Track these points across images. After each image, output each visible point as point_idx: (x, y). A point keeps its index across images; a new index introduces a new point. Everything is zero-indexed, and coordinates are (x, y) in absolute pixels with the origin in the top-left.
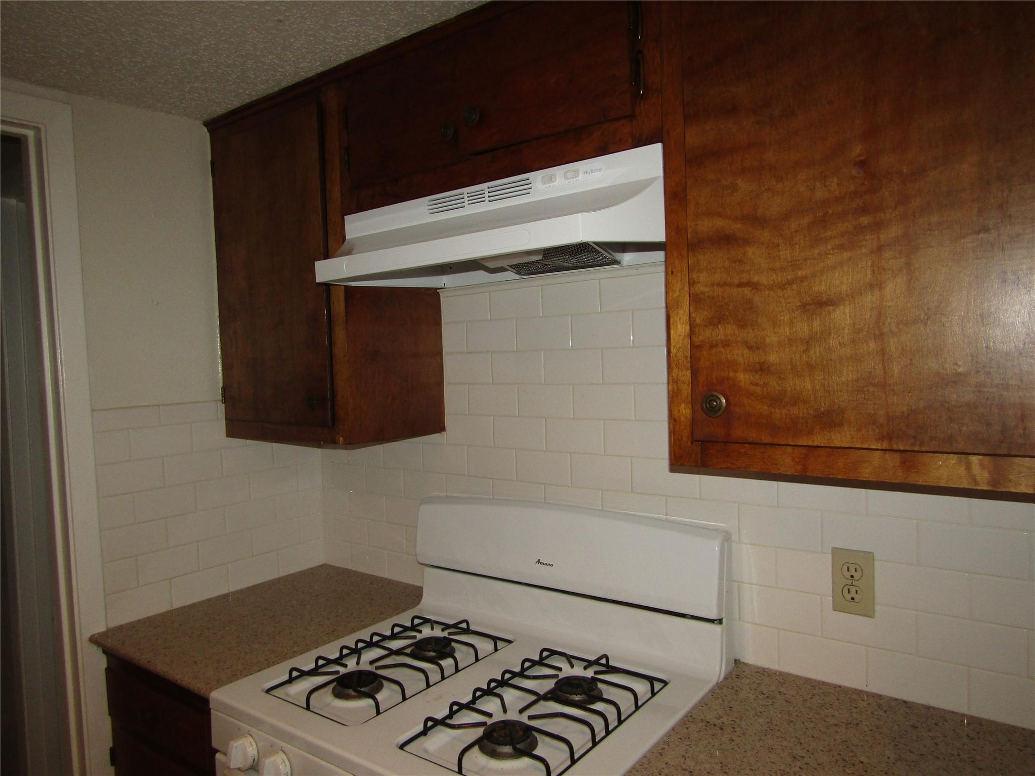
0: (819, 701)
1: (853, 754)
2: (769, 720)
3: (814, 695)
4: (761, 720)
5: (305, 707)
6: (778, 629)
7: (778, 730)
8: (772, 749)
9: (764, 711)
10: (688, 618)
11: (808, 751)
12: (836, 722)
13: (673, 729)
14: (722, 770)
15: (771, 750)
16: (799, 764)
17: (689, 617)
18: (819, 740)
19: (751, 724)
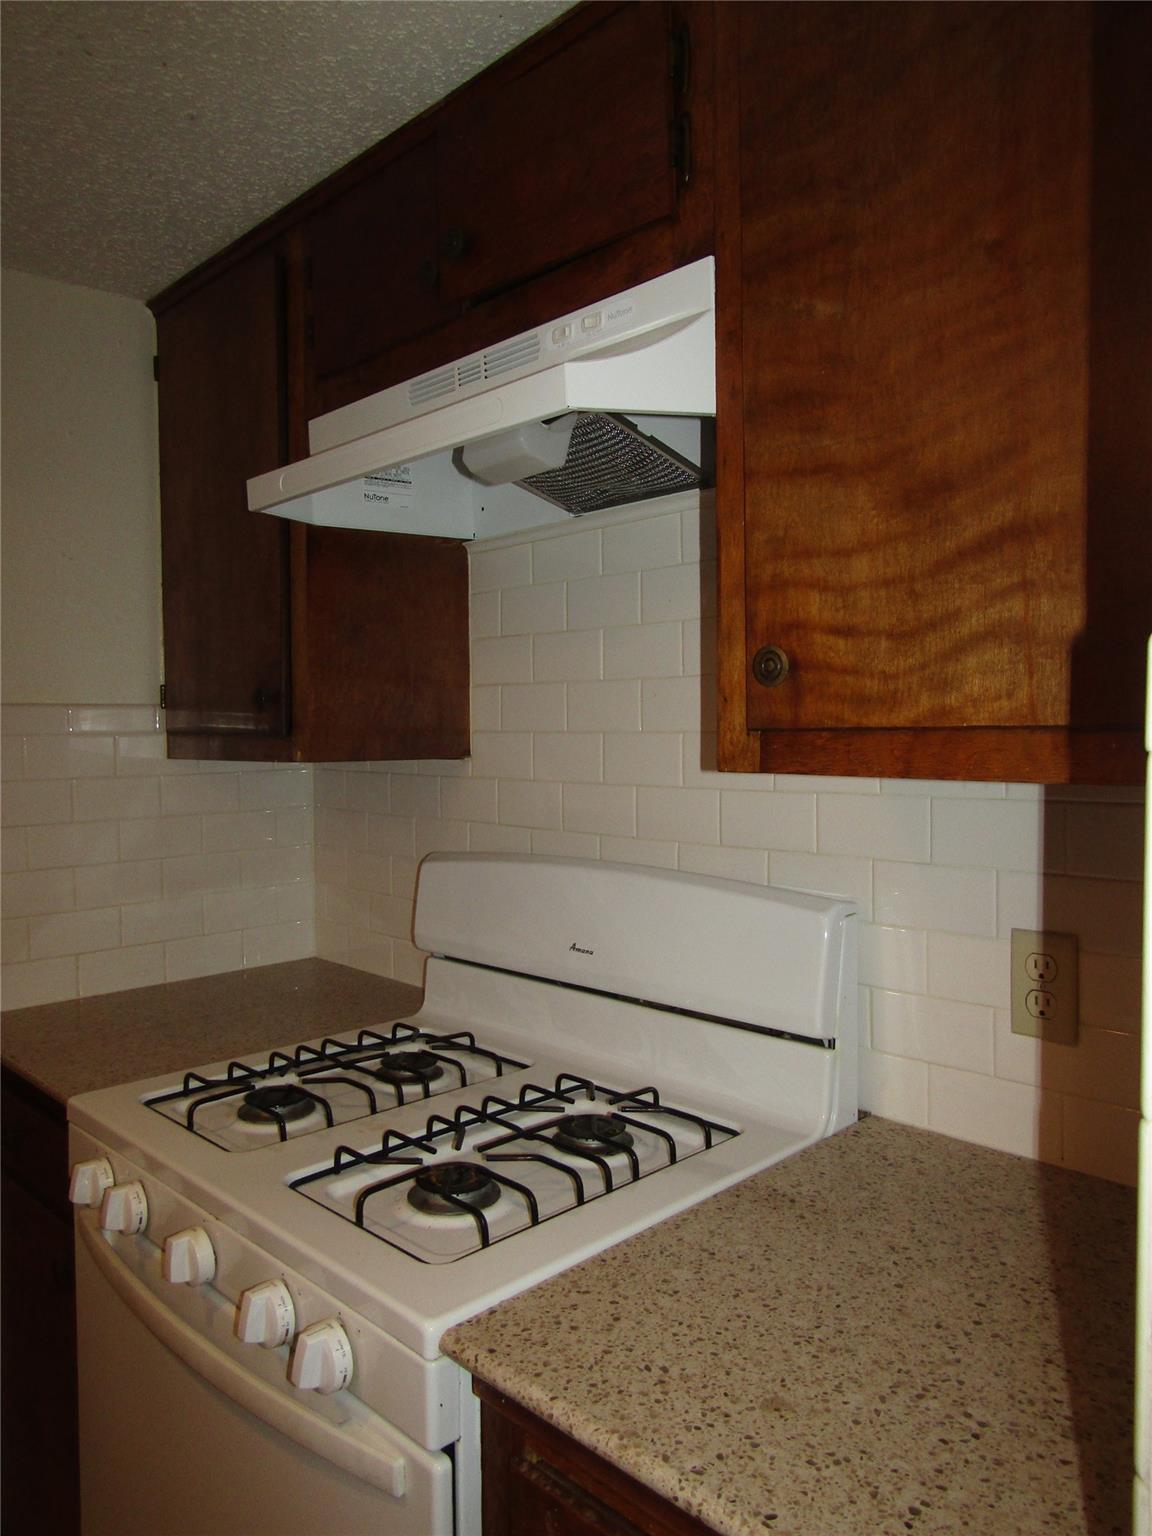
0: (974, 1175)
1: (994, 1251)
2: (876, 1195)
3: (970, 1166)
4: (864, 1194)
5: (186, 1125)
6: (929, 1063)
7: (885, 1210)
8: (861, 1234)
9: (875, 1183)
10: (787, 1039)
11: (920, 1241)
12: (987, 1206)
13: (715, 1196)
14: (764, 1255)
15: (859, 1236)
16: (894, 1257)
17: (787, 1036)
18: (946, 1228)
19: (845, 1199)
